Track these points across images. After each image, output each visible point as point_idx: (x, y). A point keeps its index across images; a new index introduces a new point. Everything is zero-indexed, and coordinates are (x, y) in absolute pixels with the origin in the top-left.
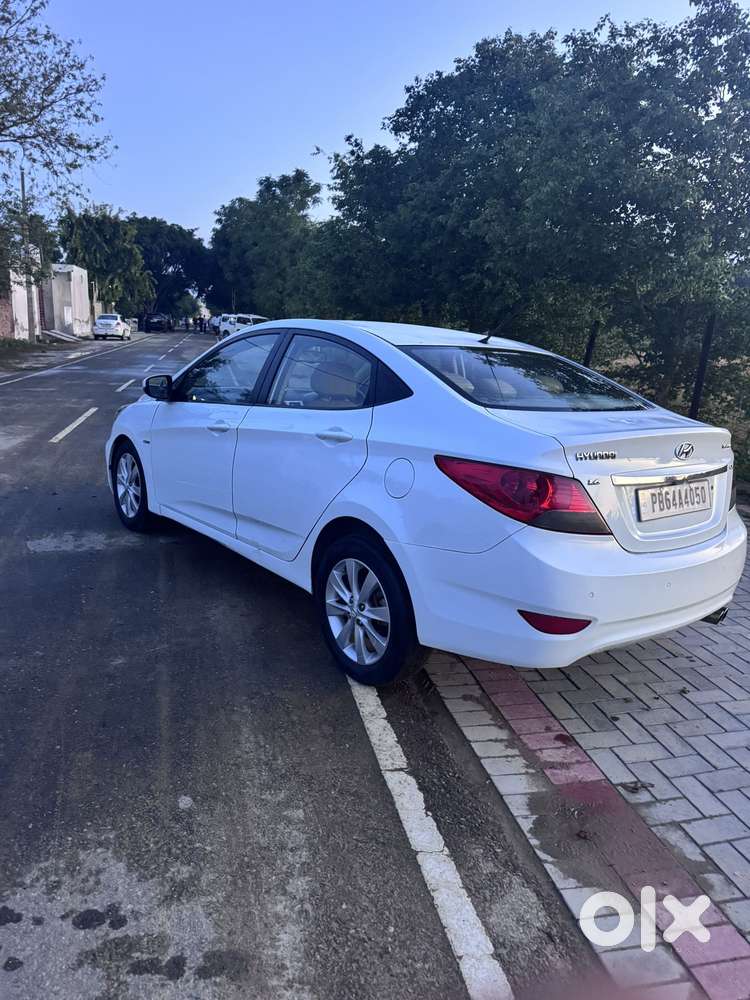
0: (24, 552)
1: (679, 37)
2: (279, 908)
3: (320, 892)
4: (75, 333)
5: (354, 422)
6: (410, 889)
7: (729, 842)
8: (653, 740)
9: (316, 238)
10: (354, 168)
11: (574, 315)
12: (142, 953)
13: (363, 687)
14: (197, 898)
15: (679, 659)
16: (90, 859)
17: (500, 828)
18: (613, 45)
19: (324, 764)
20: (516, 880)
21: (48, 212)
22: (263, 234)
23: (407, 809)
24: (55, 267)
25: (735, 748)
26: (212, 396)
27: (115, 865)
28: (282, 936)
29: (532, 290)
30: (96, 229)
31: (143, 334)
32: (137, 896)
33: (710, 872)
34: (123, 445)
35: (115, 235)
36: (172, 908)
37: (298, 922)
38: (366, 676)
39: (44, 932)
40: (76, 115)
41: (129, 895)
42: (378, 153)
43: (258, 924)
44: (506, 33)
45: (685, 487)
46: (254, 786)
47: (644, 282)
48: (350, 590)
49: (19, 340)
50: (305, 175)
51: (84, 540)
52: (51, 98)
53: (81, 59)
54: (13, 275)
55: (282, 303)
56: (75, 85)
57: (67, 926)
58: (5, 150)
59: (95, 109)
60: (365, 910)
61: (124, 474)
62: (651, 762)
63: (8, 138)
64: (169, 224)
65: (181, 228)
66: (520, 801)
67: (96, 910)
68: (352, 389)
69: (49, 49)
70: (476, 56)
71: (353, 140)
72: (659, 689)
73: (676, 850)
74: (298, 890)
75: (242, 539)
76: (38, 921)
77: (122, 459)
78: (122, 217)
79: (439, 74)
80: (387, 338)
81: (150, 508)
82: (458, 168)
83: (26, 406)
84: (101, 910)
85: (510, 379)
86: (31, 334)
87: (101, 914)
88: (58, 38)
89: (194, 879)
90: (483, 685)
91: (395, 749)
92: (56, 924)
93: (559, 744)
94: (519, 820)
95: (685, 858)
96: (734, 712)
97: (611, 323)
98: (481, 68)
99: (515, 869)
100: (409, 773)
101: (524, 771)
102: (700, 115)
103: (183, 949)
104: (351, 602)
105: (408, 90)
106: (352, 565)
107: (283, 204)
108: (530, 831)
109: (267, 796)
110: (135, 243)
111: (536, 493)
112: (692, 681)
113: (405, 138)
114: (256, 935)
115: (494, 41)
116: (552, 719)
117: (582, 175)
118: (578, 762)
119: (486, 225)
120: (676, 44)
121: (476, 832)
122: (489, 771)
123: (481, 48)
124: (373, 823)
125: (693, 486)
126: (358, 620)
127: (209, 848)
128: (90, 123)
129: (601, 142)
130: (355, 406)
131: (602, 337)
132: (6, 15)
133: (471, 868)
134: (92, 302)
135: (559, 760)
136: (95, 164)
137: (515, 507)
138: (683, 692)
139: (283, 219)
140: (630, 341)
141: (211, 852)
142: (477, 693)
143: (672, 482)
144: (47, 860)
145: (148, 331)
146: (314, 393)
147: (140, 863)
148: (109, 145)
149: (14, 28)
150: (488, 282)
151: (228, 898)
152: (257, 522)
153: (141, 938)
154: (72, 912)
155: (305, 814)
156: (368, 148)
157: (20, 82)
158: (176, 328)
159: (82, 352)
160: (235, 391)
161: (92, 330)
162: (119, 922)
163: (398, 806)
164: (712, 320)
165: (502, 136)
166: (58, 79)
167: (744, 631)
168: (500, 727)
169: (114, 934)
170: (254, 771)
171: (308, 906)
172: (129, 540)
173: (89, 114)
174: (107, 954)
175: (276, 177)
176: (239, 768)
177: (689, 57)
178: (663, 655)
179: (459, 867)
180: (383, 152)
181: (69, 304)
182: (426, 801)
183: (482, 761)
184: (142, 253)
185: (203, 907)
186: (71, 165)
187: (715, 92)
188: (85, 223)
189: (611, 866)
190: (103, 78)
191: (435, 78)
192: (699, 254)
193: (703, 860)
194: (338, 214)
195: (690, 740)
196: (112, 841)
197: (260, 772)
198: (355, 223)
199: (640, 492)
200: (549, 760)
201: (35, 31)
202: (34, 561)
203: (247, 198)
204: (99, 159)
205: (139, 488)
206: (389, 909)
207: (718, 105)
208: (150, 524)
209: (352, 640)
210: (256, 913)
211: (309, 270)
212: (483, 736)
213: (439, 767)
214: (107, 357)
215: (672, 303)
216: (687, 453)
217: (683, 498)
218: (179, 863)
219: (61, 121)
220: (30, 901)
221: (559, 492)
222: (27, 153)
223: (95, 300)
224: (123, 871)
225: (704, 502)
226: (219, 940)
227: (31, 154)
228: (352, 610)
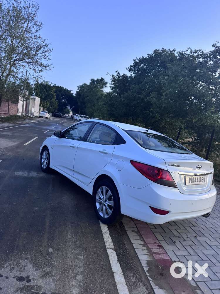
0: (14, 175)
1: (208, 55)
2: (73, 283)
3: (85, 280)
4: (34, 115)
5: (110, 149)
6: (111, 283)
7: (204, 282)
8: (185, 249)
9: (105, 97)
10: (117, 80)
11: (175, 125)
12: (34, 290)
13: (103, 224)
14: (51, 277)
15: (196, 227)
16: (23, 262)
17: (138, 269)
18: (191, 55)
19: (91, 245)
20: (141, 284)
21: (32, 82)
22: (90, 94)
23: (112, 260)
24: (32, 97)
25: (209, 255)
26: (71, 137)
27: (29, 265)
28: (73, 291)
29: (163, 117)
30: (44, 88)
31: (53, 118)
32: (35, 274)
33: (197, 289)
34: (45, 148)
35: (49, 90)
36: (44, 279)
37: (78, 287)
38: (105, 221)
39: (8, 281)
40: (44, 58)
41: (32, 274)
42: (124, 76)
43: (67, 287)
44: (162, 48)
45: (199, 177)
46: (70, 248)
47: (195, 118)
48: (103, 195)
49: (18, 116)
50: (104, 79)
51: (30, 173)
52: (38, 53)
53: (47, 44)
54: (20, 98)
55: (93, 113)
56: (45, 50)
57: (15, 280)
58: (23, 65)
59: (49, 57)
60: (97, 287)
61: (44, 156)
62: (184, 256)
63: (24, 62)
64: (64, 88)
65: (67, 90)
66: (145, 262)
67: (23, 277)
68: (110, 140)
69: (39, 41)
70: (154, 54)
71: (118, 72)
72: (189, 235)
73: (188, 282)
74: (79, 279)
75: (75, 178)
76: (7, 278)
77: (44, 152)
78: (52, 85)
79: (143, 57)
80: (121, 127)
81: (50, 166)
82: (146, 83)
83: (18, 134)
84: (24, 277)
85: (154, 142)
86: (22, 114)
87: (25, 278)
88: (42, 38)
89: (51, 272)
90: (138, 228)
91: (111, 243)
92: (12, 279)
93: (158, 247)
94: (144, 268)
95: (191, 284)
96: (210, 244)
97: (185, 128)
98: (154, 57)
99: (141, 281)
100: (114, 250)
101: (147, 254)
102: (213, 75)
103: (46, 291)
104: (103, 199)
105: (134, 60)
106: (104, 188)
107: (97, 87)
108: (147, 271)
109: (73, 251)
110: (54, 92)
111: (157, 174)
112: (199, 234)
113: (132, 73)
114: (66, 290)
115: (159, 50)
116: (157, 240)
117: (180, 88)
118: (163, 253)
119: (152, 98)
120: (207, 57)
121: (131, 269)
122: (137, 253)
123: (155, 52)
124: (102, 263)
125: (201, 177)
126: (105, 204)
127: (56, 264)
128: (47, 60)
129: (185, 80)
130: (111, 144)
131: (183, 132)
132: (29, 31)
133: (129, 279)
134: (40, 107)
135: (157, 252)
136: (47, 71)
137: (151, 177)
138: (196, 237)
139: (96, 91)
140: (190, 134)
141: (56, 265)
142: (136, 230)
143: (196, 175)
144: (11, 261)
145: (54, 117)
146: (99, 139)
147: (36, 265)
148: (51, 67)
149: (31, 35)
150: (151, 114)
151: (59, 278)
152: (79, 173)
153: (35, 286)
154: (16, 276)
155: (84, 258)
156: (121, 74)
157: (30, 48)
158: (63, 117)
159: (35, 120)
160: (77, 136)
161: (39, 115)
162: (29, 281)
163: (110, 259)
164: (214, 130)
165: (159, 75)
166: (40, 48)
167: (215, 221)
168: (142, 241)
169: (27, 284)
170: (70, 244)
171: (81, 284)
172: (43, 175)
173: (47, 58)
174: (25, 289)
175: (95, 79)
176: (67, 242)
177: (211, 60)
178: (191, 226)
179: (125, 278)
180: (126, 76)
181: (34, 107)
182: (118, 259)
183: (135, 249)
184: (56, 95)
185: (52, 280)
186: (40, 71)
187: (218, 70)
188: (41, 86)
189: (169, 284)
190: (52, 49)
191: (142, 58)
192: (211, 113)
193: (196, 286)
194: (111, 91)
195: (196, 251)
196: (30, 258)
197: (72, 244)
198: (116, 94)
199: (186, 177)
200: (154, 251)
201: (36, 36)
202: (16, 178)
203: (87, 83)
204: (48, 70)
205: (48, 161)
206: (104, 288)
207: (218, 73)
208: (49, 171)
209: (102, 210)
210: (67, 284)
211: (102, 105)
212: (136, 242)
213: (123, 250)
214: (42, 123)
215: (202, 125)
216: (200, 168)
217: (198, 180)
218: (47, 267)
219: (39, 59)
220: (5, 272)
221: (164, 174)
222: (29, 66)
223: (41, 107)
224: (31, 267)
225: (204, 182)
226: (56, 290)
227: (30, 67)
228: (103, 201)
